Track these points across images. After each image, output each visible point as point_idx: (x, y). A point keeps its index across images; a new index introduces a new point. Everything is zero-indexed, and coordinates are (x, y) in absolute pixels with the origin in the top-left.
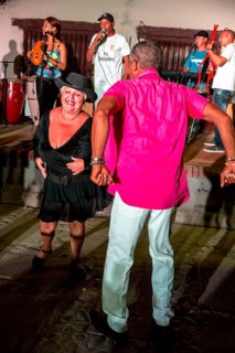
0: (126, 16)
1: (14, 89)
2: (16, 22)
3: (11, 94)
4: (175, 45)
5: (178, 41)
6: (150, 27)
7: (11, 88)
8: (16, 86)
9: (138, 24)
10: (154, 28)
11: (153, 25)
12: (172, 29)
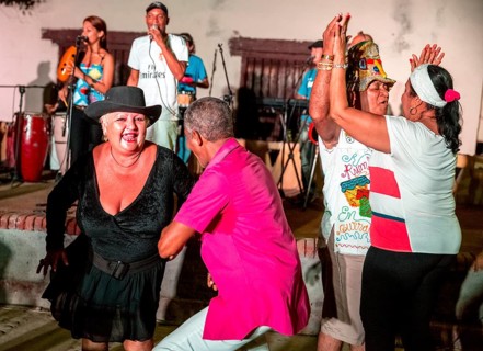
0: (213, 23)
1: (33, 128)
2: (49, 34)
3: (28, 135)
4: (287, 64)
5: (291, 58)
6: (249, 39)
7: (29, 126)
8: (37, 123)
9: (230, 35)
10: (255, 40)
11: (252, 37)
12: (282, 42)
